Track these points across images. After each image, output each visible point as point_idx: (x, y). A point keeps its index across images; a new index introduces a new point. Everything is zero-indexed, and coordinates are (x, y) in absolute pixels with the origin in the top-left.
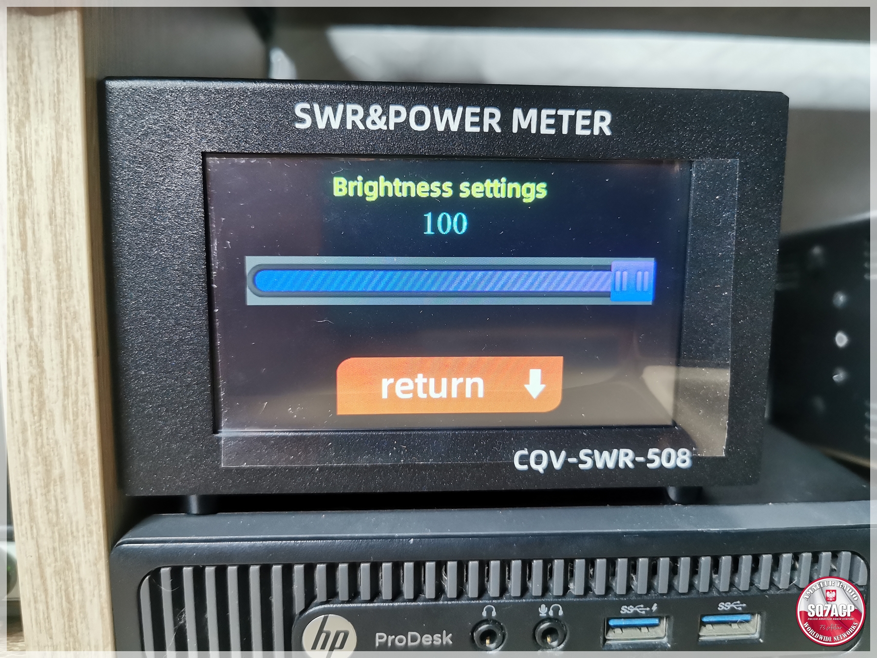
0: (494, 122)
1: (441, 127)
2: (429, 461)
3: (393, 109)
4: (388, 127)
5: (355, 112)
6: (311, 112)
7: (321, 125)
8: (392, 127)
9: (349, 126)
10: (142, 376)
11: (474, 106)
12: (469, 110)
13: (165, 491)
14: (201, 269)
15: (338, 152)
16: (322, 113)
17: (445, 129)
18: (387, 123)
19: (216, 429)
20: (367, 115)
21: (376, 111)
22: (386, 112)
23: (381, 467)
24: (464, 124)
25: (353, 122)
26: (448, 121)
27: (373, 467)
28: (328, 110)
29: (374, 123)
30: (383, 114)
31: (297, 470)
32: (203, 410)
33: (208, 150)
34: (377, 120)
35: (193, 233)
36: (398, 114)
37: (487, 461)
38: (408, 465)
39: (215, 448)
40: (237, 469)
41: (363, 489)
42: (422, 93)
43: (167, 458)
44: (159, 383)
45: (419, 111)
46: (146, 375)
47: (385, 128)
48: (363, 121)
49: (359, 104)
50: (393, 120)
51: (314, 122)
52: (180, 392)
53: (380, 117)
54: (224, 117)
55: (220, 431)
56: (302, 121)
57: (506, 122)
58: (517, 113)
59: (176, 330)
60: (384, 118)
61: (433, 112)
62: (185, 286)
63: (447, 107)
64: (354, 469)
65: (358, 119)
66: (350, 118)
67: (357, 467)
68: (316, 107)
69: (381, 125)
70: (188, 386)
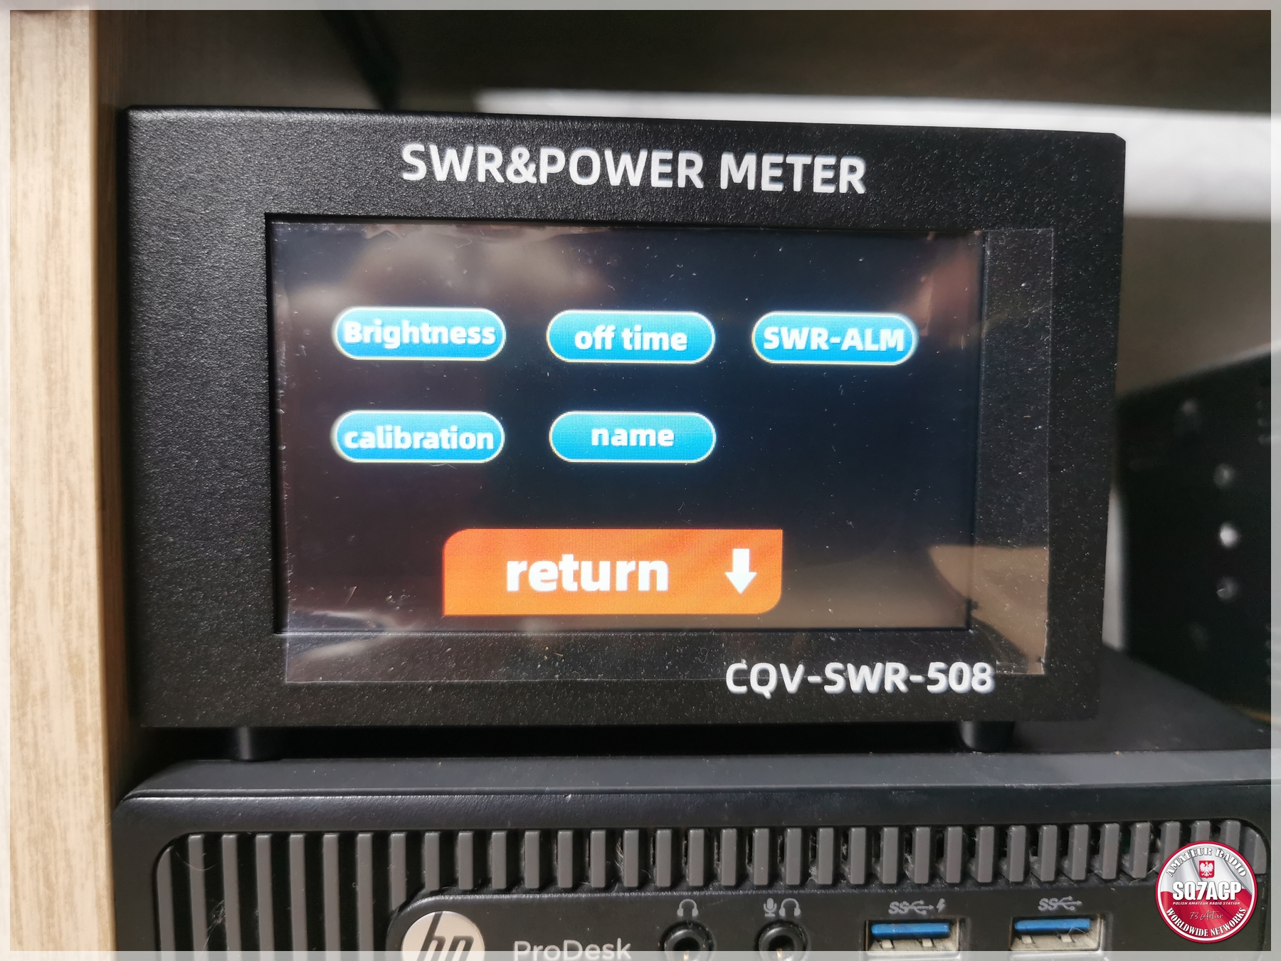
0: (694, 174)
1: (615, 180)
2: (597, 677)
3: (545, 153)
4: (538, 179)
5: (490, 158)
6: (425, 156)
7: (441, 175)
8: (544, 180)
9: (481, 178)
10: (169, 544)
11: (664, 149)
12: (657, 155)
13: (200, 720)
14: (261, 386)
15: (464, 215)
16: (442, 158)
17: (622, 182)
18: (537, 174)
19: (279, 626)
20: (507, 161)
21: (520, 156)
22: (535, 158)
23: (525, 685)
24: (649, 176)
25: (488, 171)
26: (625, 170)
27: (514, 687)
28: (451, 154)
29: (517, 173)
30: (531, 159)
31: (399, 690)
32: (259, 596)
33: (274, 211)
34: (522, 169)
35: (250, 332)
36: (552, 160)
37: (684, 676)
38: (566, 683)
39: (276, 654)
40: (309, 687)
41: (497, 721)
42: (589, 130)
43: (203, 669)
44: (194, 555)
45: (584, 157)
46: (174, 543)
47: (534, 180)
48: (502, 170)
49: (496, 145)
50: (545, 170)
51: (430, 172)
52: (226, 569)
53: (526, 165)
54: (299, 163)
55: (284, 630)
56: (412, 169)
57: (711, 173)
58: (727, 160)
59: (221, 475)
60: (532, 167)
61: (604, 159)
62: (236, 410)
63: (625, 151)
64: (484, 688)
65: (494, 167)
66: (482, 166)
67: (489, 685)
68: (434, 149)
69: (528, 176)
70: (238, 559)
